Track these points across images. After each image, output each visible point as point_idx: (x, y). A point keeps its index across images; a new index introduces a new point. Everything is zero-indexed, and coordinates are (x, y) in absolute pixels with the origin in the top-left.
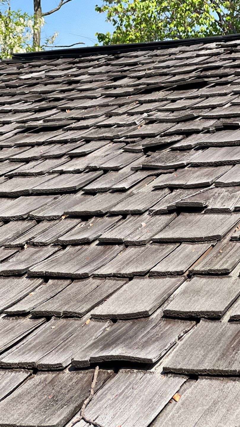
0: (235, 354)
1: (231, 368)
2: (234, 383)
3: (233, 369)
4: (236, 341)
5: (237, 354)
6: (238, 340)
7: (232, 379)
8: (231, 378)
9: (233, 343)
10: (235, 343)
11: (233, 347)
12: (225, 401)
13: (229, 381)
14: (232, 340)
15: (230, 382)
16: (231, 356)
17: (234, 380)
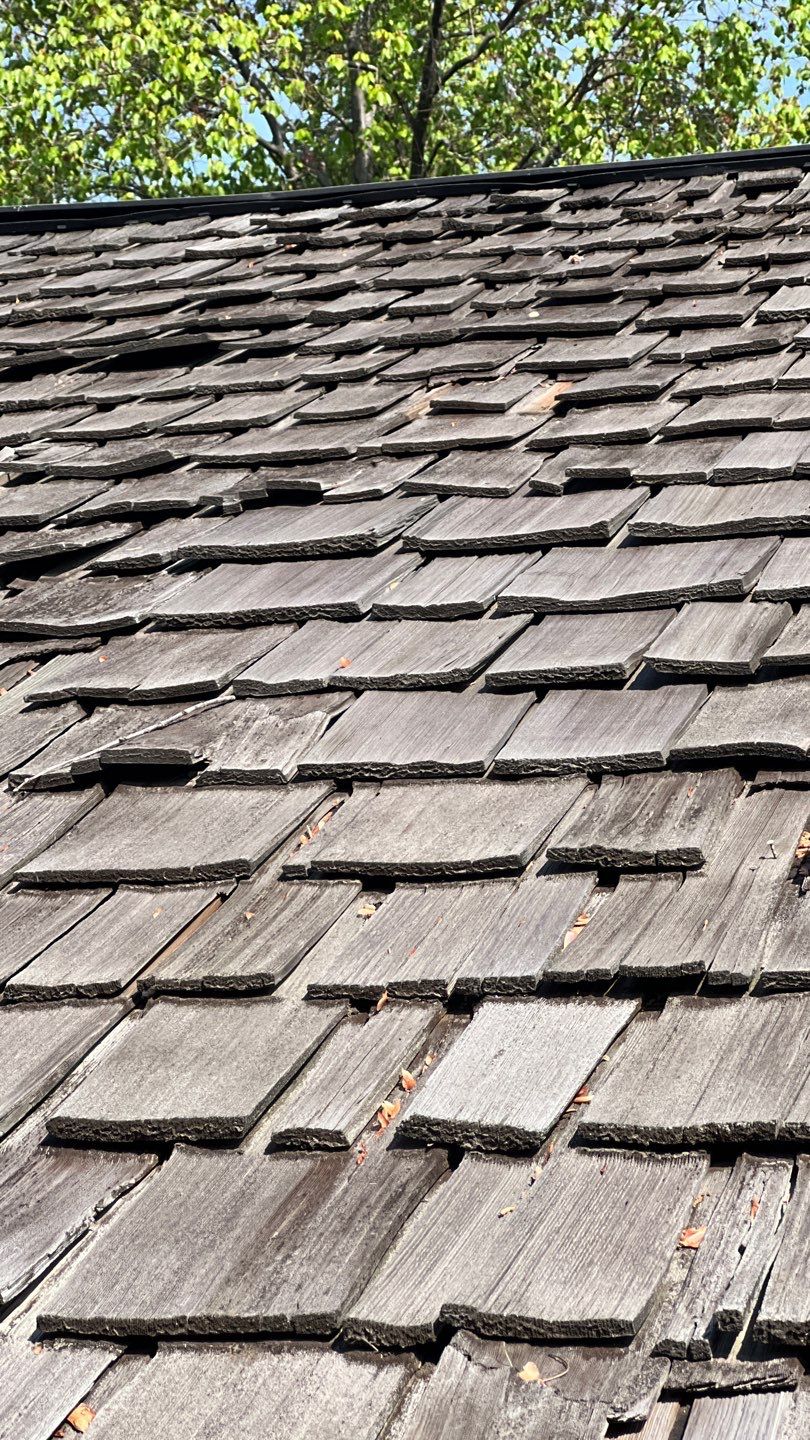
0: (284, 1261)
1: (268, 1308)
2: (275, 1359)
3: (274, 1311)
4: (290, 1217)
5: (289, 1262)
6: (294, 1213)
7: (270, 1347)
8: (267, 1343)
9: (279, 1225)
10: (285, 1223)
11: (278, 1237)
12: (243, 1423)
13: (260, 1355)
14: (277, 1214)
15: (264, 1358)
16: (271, 1269)
17: (278, 1351)
